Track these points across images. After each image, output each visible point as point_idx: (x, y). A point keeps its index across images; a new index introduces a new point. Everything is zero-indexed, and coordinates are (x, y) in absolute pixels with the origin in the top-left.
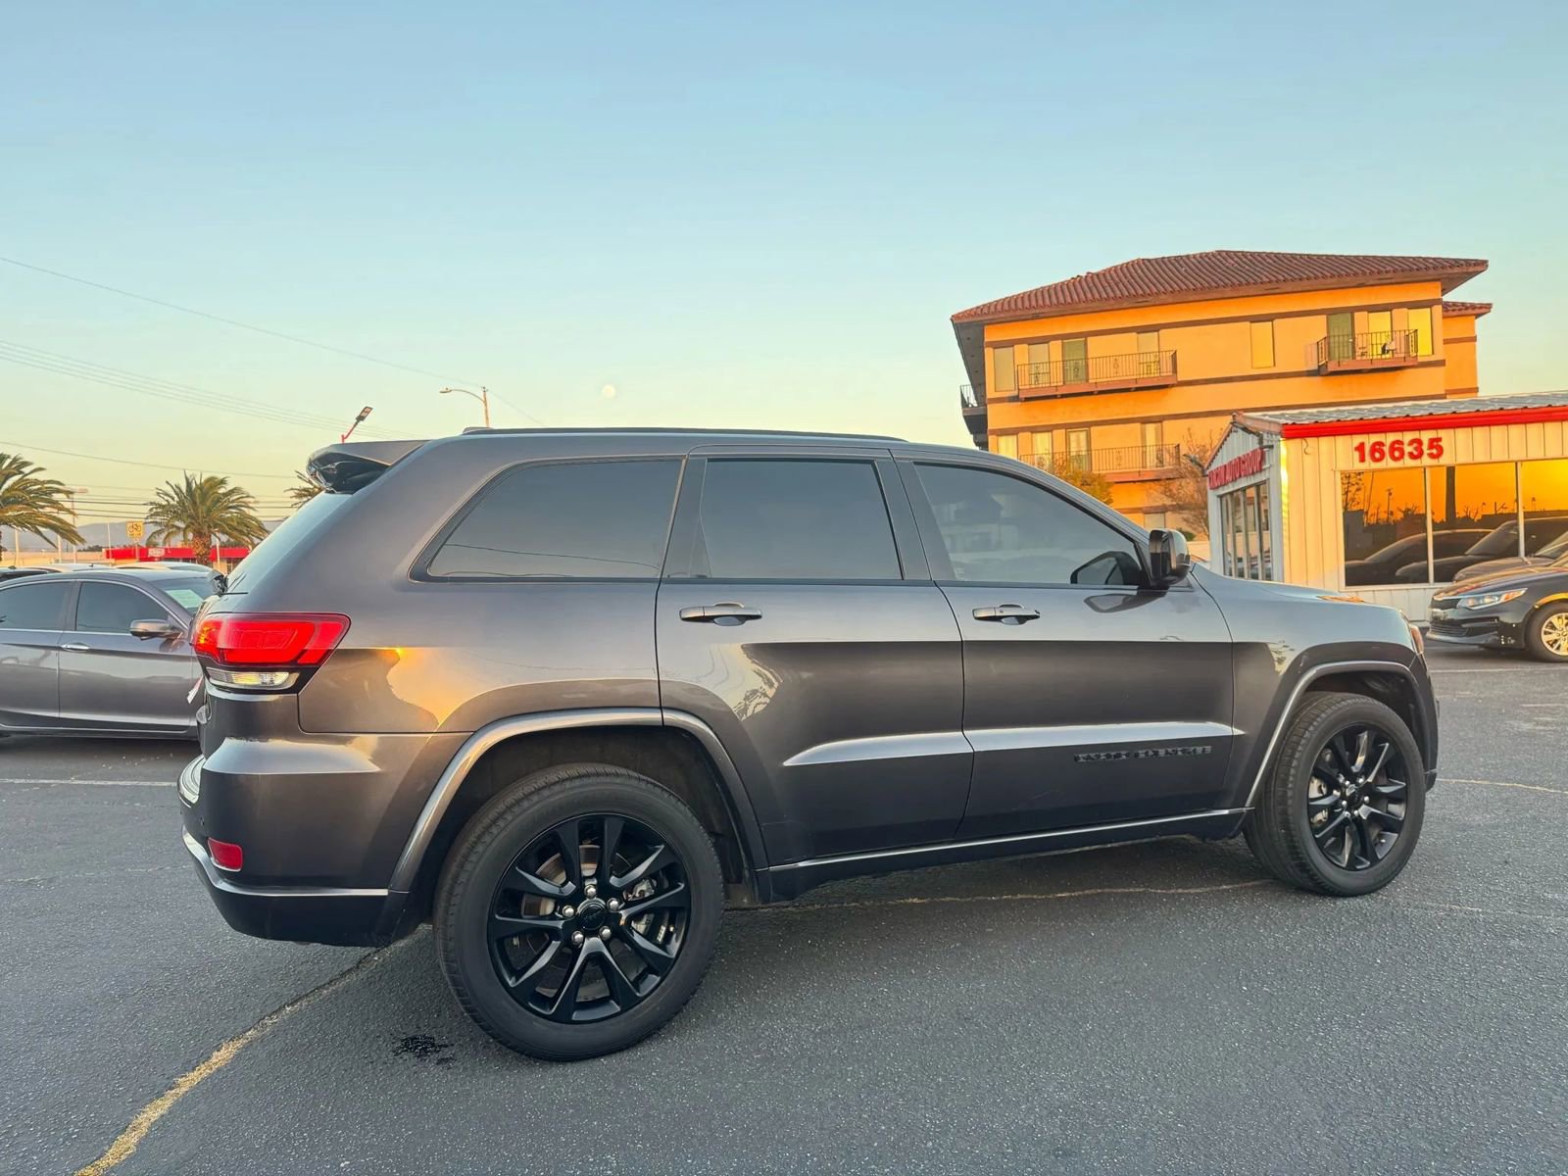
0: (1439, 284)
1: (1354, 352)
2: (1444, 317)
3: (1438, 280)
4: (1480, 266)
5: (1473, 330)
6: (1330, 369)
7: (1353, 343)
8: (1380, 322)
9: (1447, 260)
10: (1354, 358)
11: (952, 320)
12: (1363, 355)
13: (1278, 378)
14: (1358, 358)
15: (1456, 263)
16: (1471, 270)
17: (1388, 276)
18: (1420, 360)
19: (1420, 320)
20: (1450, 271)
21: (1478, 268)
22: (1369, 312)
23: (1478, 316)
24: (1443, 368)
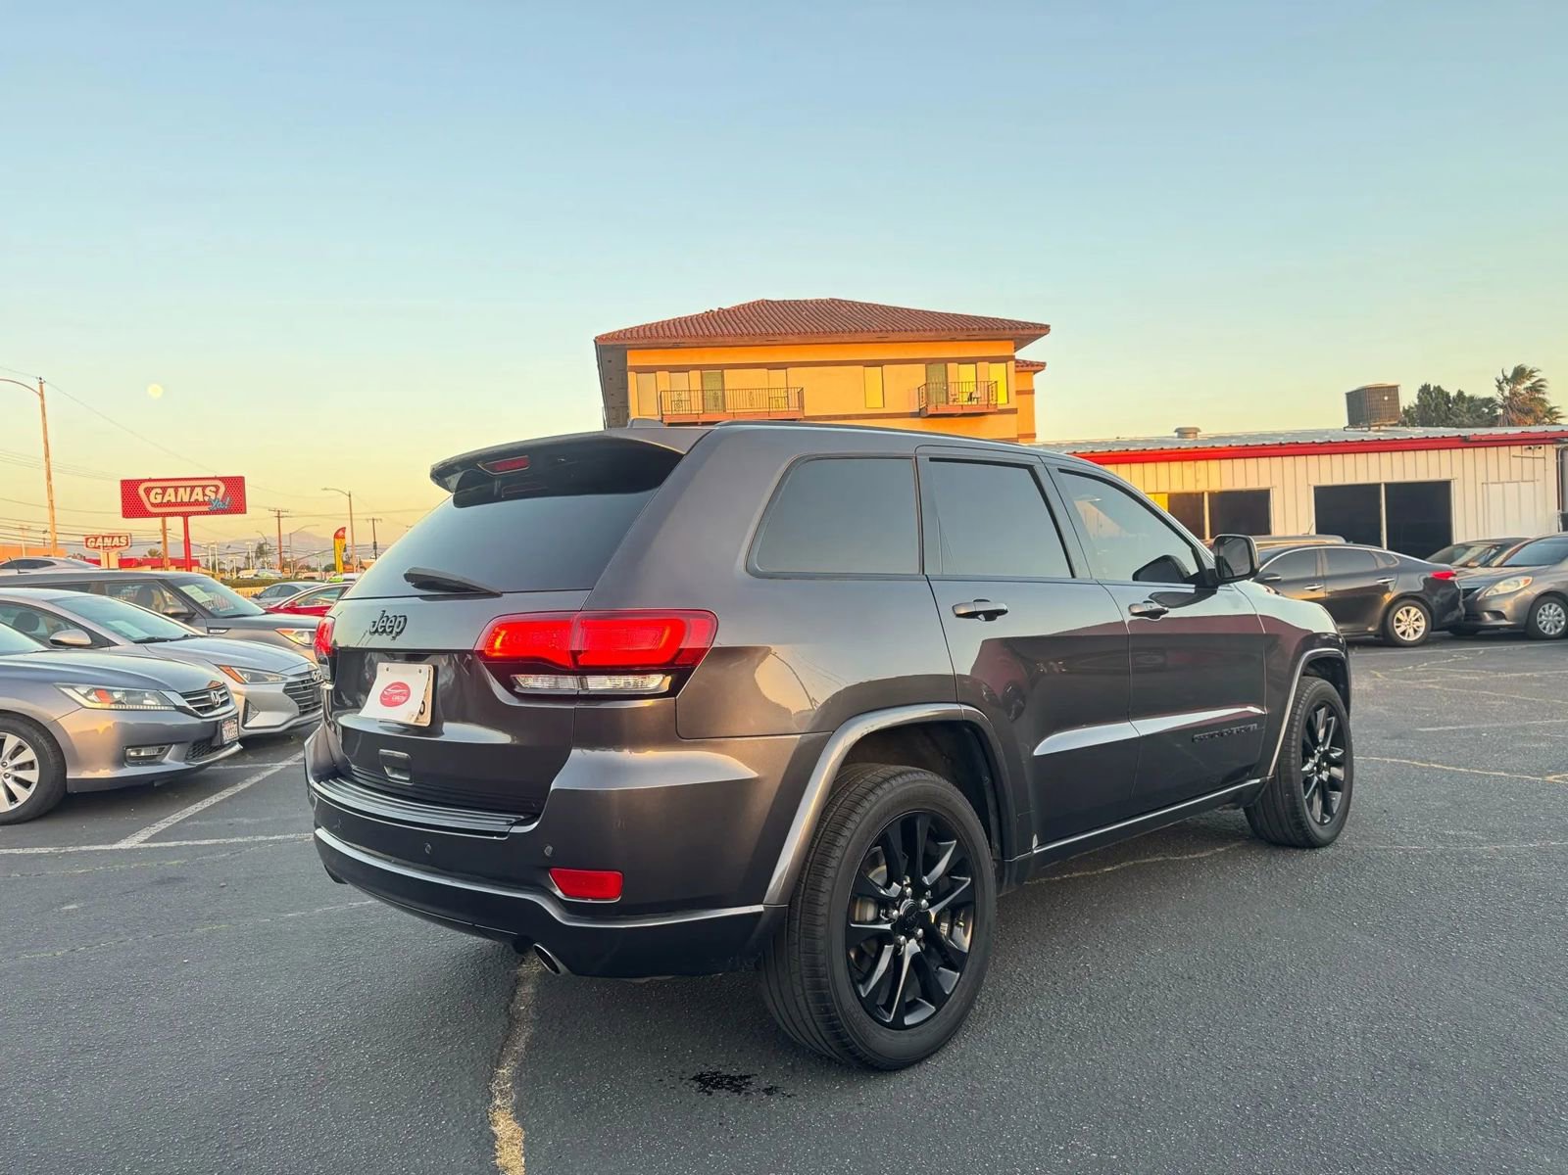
0: (1012, 342)
1: (947, 397)
2: (1016, 372)
3: (1012, 339)
4: (1042, 330)
5: (1032, 386)
6: (930, 413)
7: (947, 389)
8: (967, 372)
9: (1019, 323)
10: (947, 403)
11: (595, 341)
12: (954, 401)
13: (887, 418)
14: (951, 403)
15: (1026, 326)
16: (1037, 332)
17: (974, 333)
18: (1000, 407)
19: (997, 371)
20: (1022, 332)
21: (1042, 332)
22: (960, 364)
23: (1035, 372)
24: (1015, 416)
